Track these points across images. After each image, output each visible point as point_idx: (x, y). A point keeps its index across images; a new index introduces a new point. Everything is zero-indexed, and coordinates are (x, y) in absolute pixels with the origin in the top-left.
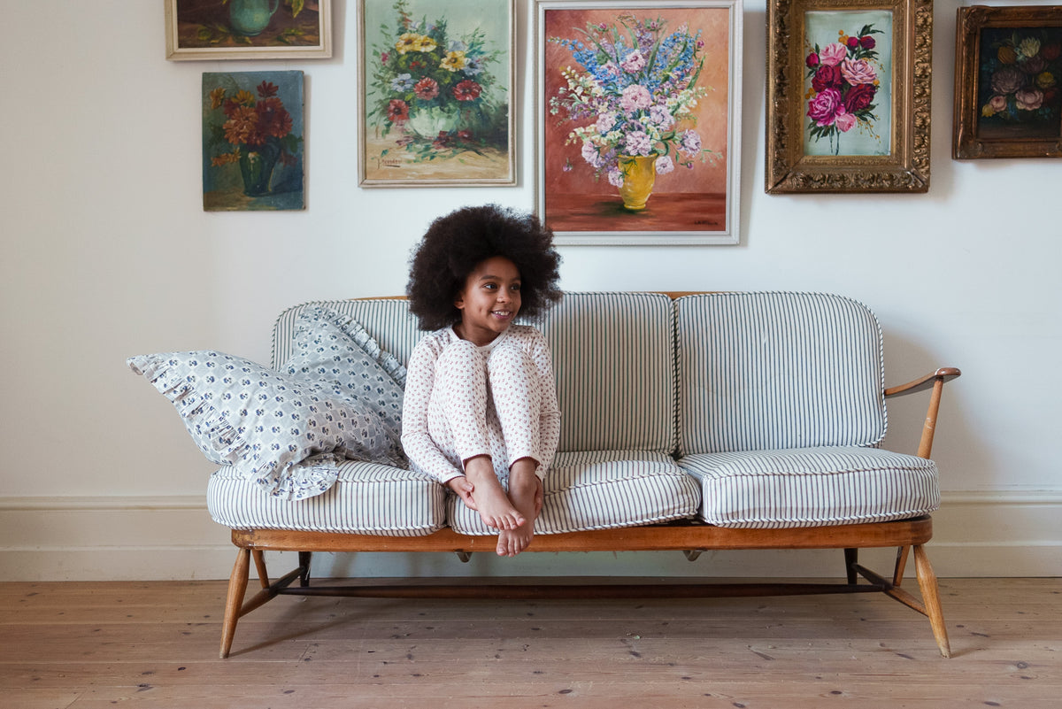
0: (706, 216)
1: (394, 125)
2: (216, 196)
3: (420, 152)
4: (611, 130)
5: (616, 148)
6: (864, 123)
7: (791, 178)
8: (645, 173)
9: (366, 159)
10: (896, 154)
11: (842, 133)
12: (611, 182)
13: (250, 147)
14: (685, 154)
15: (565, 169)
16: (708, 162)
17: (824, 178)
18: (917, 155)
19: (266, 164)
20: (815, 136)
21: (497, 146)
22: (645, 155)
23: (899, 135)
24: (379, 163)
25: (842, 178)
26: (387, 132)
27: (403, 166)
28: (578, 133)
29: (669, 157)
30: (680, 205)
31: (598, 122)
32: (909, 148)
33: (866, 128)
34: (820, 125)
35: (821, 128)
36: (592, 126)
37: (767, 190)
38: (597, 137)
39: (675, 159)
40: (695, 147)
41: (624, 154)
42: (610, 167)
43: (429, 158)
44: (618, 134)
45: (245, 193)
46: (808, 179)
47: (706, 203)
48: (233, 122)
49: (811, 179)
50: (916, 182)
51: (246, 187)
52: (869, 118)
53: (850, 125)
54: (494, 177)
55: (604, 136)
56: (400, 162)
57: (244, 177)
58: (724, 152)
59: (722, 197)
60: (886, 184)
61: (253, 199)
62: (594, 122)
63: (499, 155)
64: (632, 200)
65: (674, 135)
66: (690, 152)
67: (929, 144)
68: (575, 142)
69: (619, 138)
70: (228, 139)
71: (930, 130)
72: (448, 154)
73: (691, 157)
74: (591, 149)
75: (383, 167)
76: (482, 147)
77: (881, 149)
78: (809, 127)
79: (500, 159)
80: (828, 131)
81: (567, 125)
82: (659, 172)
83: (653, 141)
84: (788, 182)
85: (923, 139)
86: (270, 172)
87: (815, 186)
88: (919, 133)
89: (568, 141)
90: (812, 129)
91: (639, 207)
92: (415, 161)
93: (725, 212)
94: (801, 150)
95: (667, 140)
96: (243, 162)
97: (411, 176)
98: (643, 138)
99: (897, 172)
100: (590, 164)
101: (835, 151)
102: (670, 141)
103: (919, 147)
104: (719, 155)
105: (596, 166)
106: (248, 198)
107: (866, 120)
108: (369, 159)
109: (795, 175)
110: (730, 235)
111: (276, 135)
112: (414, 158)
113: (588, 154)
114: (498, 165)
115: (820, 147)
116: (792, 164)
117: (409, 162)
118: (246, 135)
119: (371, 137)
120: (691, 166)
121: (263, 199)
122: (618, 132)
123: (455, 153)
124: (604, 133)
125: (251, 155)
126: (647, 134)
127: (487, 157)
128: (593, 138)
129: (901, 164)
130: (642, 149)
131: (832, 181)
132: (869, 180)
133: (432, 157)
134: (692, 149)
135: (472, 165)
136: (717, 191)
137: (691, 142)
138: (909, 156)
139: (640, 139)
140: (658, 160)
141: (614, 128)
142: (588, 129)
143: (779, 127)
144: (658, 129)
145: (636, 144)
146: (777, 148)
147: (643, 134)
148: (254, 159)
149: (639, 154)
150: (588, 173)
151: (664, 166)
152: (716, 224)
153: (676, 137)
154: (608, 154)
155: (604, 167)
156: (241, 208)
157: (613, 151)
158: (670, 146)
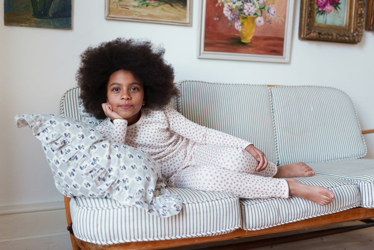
0: (275, 48)
3: (141, 2)
5: (239, 10)
6: (336, 10)
8: (251, 25)
9: (110, 3)
10: (348, 26)
11: (328, 15)
12: (236, 27)
14: (269, 16)
15: (215, 19)
16: (278, 22)
18: (358, 26)
20: (318, 14)
21: (182, 3)
22: (252, 15)
23: (350, 17)
24: (117, 6)
27: (131, 9)
28: (222, 1)
29: (262, 17)
30: (265, 42)
32: (354, 23)
33: (337, 13)
34: (320, 9)
35: (320, 11)
37: (299, 38)
38: (231, 4)
39: (265, 18)
40: (273, 14)
41: (242, 14)
42: (236, 20)
43: (145, 5)
44: (240, 3)
45: (33, 15)
47: (276, 42)
50: (358, 39)
51: (34, 12)
52: (338, 8)
53: (331, 11)
54: (179, 20)
55: (234, 3)
56: (129, 6)
57: (33, 5)
58: (285, 17)
59: (282, 39)
60: (347, 39)
61: (38, 20)
63: (182, 8)
64: (245, 38)
65: (265, 6)
68: (221, 5)
69: (241, 5)
71: (364, 16)
72: (156, 4)
74: (228, 10)
75: (120, 8)
76: (173, 3)
77: (341, 23)
79: (182, 10)
80: (323, 13)
82: (257, 25)
83: (256, 9)
84: (312, 34)
85: (360, 20)
86: (51, 4)
88: (359, 17)
89: (218, 4)
90: (317, 11)
91: (247, 42)
92: (138, 7)
93: (283, 47)
94: (314, 20)
95: (262, 9)
97: (136, 15)
98: (251, 6)
99: (349, 33)
100: (227, 17)
101: (325, 22)
103: (359, 23)
104: (282, 19)
105: (229, 19)
106: (35, 19)
107: (336, 9)
110: (285, 58)
112: (137, 5)
113: (226, 12)
114: (181, 13)
117: (134, 7)
120: (271, 23)
121: (45, 20)
123: (159, 5)
124: (234, 2)
126: (254, 4)
127: (176, 8)
128: (229, 4)
129: (349, 30)
130: (251, 12)
133: (147, 6)
134: (272, 15)
135: (169, 12)
136: (280, 36)
137: (272, 11)
138: (354, 27)
139: (250, 7)
140: (257, 18)
144: (258, 3)
145: (248, 9)
147: (252, 4)
149: (249, 15)
150: (226, 22)
151: (260, 22)
152: (279, 52)
153: (266, 8)
154: (235, 13)
155: (233, 19)
156: (30, 26)
157: (238, 12)
158: (263, 12)
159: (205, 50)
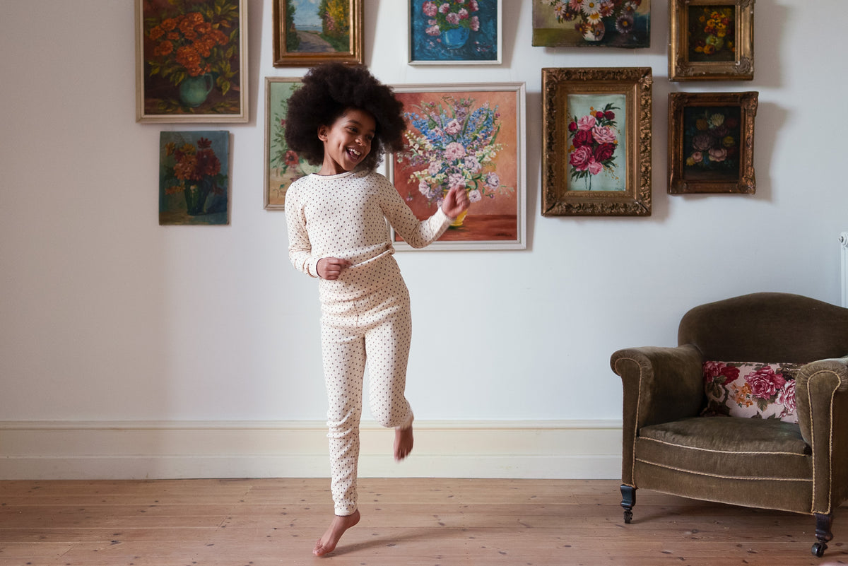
0: (504, 230)
1: (289, 168)
2: (168, 215)
4: (439, 173)
5: (442, 185)
6: (608, 169)
7: (558, 206)
9: (269, 191)
10: (629, 190)
11: (593, 176)
13: (191, 181)
14: (488, 188)
16: (504, 194)
17: (580, 206)
18: (642, 191)
19: (202, 193)
20: (575, 177)
23: (631, 177)
24: (279, 194)
25: (592, 206)
26: (284, 172)
28: (416, 175)
29: (478, 191)
30: (486, 223)
31: (430, 167)
32: (638, 186)
33: (609, 172)
34: (578, 170)
35: (579, 172)
36: (426, 170)
37: (542, 214)
38: (429, 178)
39: (482, 191)
40: (495, 184)
42: (438, 197)
44: (443, 175)
45: (188, 212)
46: (569, 207)
47: (503, 221)
48: (180, 165)
49: (572, 206)
50: (642, 210)
51: (188, 209)
52: (611, 166)
53: (598, 170)
55: (434, 177)
57: (187, 202)
58: (515, 187)
59: (515, 217)
60: (622, 210)
61: (193, 217)
62: (427, 168)
65: (481, 175)
66: (492, 187)
67: (651, 184)
68: (414, 181)
69: (444, 178)
70: (176, 177)
71: (651, 175)
73: (492, 191)
74: (425, 186)
77: (619, 187)
78: (571, 172)
80: (584, 174)
81: (409, 170)
83: (467, 180)
84: (556, 208)
85: (646, 180)
86: (205, 199)
87: (574, 211)
88: (643, 176)
89: (410, 181)
90: (573, 173)
91: (458, 225)
93: (516, 227)
94: (565, 187)
95: (476, 180)
96: (187, 192)
98: (460, 178)
99: (629, 202)
100: (424, 196)
101: (588, 188)
102: (479, 180)
103: (644, 185)
104: (512, 189)
105: (428, 197)
106: (190, 217)
107: (609, 167)
108: (271, 191)
109: (560, 204)
110: (520, 242)
111: (209, 174)
113: (423, 189)
115: (579, 184)
116: (559, 196)
118: (190, 174)
119: (273, 176)
120: (493, 197)
121: (200, 217)
122: (443, 174)
124: (433, 175)
125: (192, 188)
126: (463, 175)
128: (426, 178)
129: (633, 197)
131: (586, 209)
132: (610, 208)
134: (493, 185)
136: (510, 213)
137: (493, 181)
138: (638, 191)
139: (458, 179)
140: (470, 193)
141: (441, 172)
142: (423, 172)
143: (549, 171)
144: (470, 172)
145: (455, 182)
146: (548, 185)
147: (460, 175)
148: (194, 190)
150: (423, 202)
151: (475, 197)
152: (511, 235)
153: (482, 177)
154: (436, 189)
155: (433, 198)
156: (185, 224)
157: (440, 187)
158: (478, 184)
159: (395, 241)
